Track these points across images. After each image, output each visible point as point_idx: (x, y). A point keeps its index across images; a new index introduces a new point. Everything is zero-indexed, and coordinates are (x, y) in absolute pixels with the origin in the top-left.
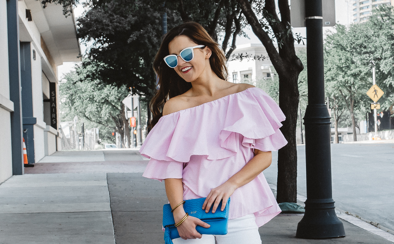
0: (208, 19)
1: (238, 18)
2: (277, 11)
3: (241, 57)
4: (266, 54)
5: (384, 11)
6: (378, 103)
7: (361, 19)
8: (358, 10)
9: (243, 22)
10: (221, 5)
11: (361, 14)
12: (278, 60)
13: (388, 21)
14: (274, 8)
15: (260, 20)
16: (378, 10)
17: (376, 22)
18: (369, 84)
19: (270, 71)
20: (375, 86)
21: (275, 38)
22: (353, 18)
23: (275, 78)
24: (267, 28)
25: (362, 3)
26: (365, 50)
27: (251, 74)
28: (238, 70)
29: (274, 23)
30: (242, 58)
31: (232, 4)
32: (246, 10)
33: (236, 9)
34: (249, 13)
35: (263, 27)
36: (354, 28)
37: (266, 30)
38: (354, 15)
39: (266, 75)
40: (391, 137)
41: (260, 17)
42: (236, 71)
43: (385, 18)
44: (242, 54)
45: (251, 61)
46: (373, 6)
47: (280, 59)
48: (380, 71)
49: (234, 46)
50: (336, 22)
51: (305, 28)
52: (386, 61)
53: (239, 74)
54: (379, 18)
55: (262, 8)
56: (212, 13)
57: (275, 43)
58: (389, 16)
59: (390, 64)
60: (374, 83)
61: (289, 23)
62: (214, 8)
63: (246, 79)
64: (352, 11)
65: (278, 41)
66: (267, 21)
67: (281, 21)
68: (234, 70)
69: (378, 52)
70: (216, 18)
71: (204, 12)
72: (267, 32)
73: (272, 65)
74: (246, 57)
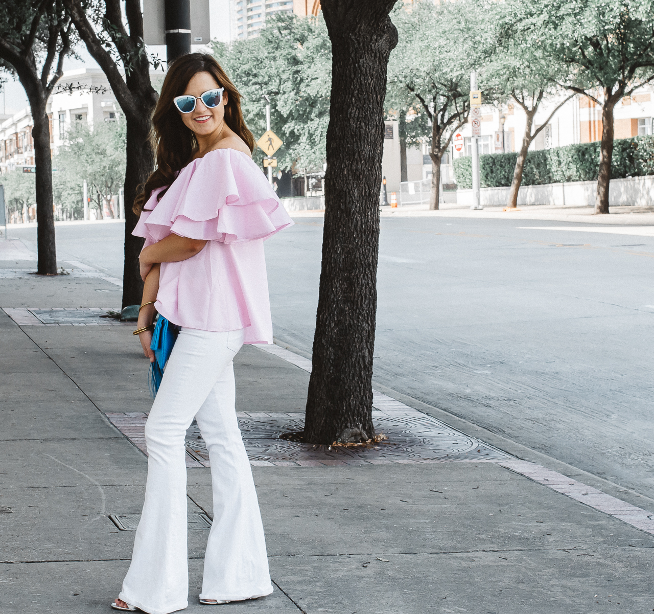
0: (22, 32)
1: (66, 30)
2: (124, 20)
3: (71, 88)
4: (107, 85)
5: (283, 21)
6: (274, 158)
7: (249, 33)
8: (245, 20)
9: (74, 36)
10: (41, 11)
11: (250, 26)
12: (125, 92)
13: (289, 37)
14: (119, 17)
15: (98, 34)
16: (274, 20)
17: (270, 37)
18: (261, 130)
19: (115, 109)
20: (269, 133)
21: (121, 60)
22: (238, 31)
23: (121, 120)
24: (108, 45)
25: (251, 10)
26: (254, 80)
27: (86, 114)
28: (66, 108)
29: (119, 38)
30: (71, 90)
31: (57, 10)
32: (78, 19)
33: (62, 17)
34: (81, 23)
35: (103, 44)
36: (240, 48)
37: (107, 49)
38: (239, 27)
39: (109, 116)
40: (293, 208)
41: (97, 28)
42: (63, 109)
43: (284, 32)
44: (72, 84)
45: (85, 94)
46: (267, 14)
47: (129, 92)
48: (276, 111)
49: (59, 72)
50: (212, 38)
51: (165, 47)
52: (286, 96)
53: (68, 113)
54: (276, 32)
55: (102, 16)
56: (27, 23)
57: (121, 68)
58: (290, 29)
59: (292, 101)
60: (268, 128)
61: (141, 38)
62: (31, 15)
63: (78, 121)
64: (237, 22)
65: (125, 66)
66: (108, 35)
67: (129, 35)
68: (61, 108)
69: (274, 83)
70: (33, 30)
71: (15, 20)
72: (109, 52)
73: (116, 100)
74: (78, 88)
